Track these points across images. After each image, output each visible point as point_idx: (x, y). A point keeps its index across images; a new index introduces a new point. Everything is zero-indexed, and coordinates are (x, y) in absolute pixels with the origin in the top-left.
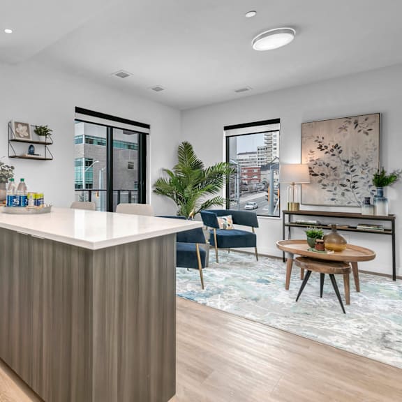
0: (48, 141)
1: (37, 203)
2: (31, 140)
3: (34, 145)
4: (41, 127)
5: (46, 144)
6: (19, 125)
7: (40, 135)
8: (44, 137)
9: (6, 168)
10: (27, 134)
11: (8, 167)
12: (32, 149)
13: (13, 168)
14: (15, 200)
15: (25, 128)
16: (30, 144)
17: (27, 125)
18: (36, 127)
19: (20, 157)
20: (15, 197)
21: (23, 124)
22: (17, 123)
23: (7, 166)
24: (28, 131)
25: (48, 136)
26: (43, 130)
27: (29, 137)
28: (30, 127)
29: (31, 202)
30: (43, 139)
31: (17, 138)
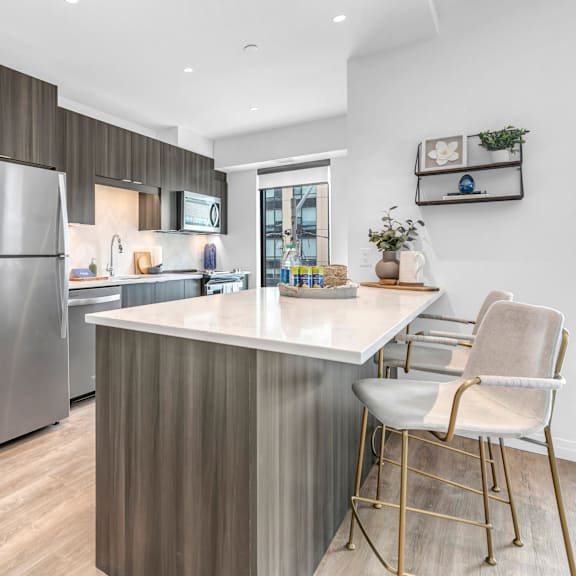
2: (464, 165)
3: (471, 173)
6: (440, 144)
7: (493, 149)
10: (456, 156)
12: (465, 183)
15: (455, 145)
16: (464, 174)
17: (459, 138)
22: (432, 143)
28: (465, 139)
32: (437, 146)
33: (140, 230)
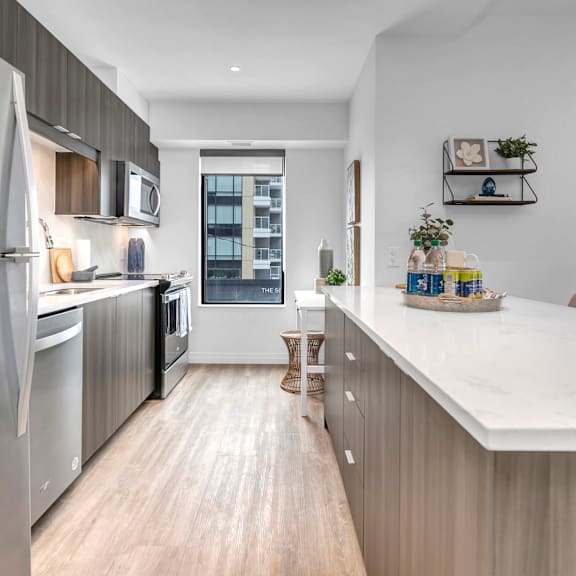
0: (528, 166)
1: (463, 289)
2: (487, 168)
3: (493, 177)
4: (510, 141)
5: (522, 173)
6: (465, 145)
7: (509, 156)
8: (518, 159)
9: (437, 224)
10: (479, 159)
11: (441, 222)
12: (489, 185)
13: (450, 222)
14: (419, 281)
16: (486, 177)
17: (480, 142)
18: (499, 142)
19: (464, 203)
20: (421, 277)
21: (471, 142)
22: (458, 142)
23: (439, 220)
24: (482, 152)
25: (526, 156)
26: (513, 147)
27: (483, 163)
28: (486, 143)
29: (451, 287)
30: (515, 163)
31: (456, 168)
32: (462, 146)
33: (56, 213)
